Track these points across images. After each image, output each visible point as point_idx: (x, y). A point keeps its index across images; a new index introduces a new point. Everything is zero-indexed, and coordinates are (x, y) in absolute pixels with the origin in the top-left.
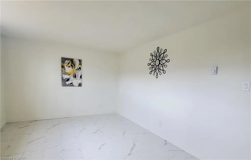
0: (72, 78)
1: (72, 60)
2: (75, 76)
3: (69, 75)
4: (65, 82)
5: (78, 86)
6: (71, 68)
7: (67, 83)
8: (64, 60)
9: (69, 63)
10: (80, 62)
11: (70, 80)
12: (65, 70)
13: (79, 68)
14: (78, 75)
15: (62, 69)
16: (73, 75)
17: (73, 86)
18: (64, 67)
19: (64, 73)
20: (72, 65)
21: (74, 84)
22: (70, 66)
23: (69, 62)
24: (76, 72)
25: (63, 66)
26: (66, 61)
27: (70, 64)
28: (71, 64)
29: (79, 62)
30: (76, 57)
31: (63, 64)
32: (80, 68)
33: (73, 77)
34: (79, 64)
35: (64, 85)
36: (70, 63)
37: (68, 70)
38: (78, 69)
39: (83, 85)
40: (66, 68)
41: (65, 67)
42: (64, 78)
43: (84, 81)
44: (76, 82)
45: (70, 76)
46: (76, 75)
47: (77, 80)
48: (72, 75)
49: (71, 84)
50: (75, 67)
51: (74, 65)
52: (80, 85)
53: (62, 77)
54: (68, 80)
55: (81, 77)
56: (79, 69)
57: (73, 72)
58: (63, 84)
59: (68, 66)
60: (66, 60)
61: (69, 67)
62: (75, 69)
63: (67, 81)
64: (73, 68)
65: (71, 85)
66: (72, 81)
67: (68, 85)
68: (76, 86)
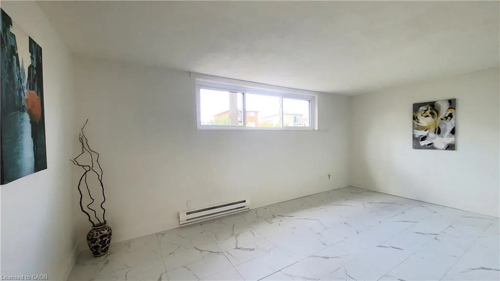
0: (432, 135)
1: (432, 105)
2: (438, 132)
3: (426, 130)
4: (418, 142)
5: (446, 149)
6: (430, 119)
7: (422, 143)
8: (416, 107)
9: (426, 111)
10: (450, 105)
11: (428, 138)
12: (419, 123)
13: (448, 114)
14: (446, 128)
15: (413, 123)
17: (434, 148)
18: (417, 118)
19: (417, 127)
20: (432, 113)
21: (435, 145)
22: (428, 114)
23: (426, 109)
24: (440, 123)
25: (415, 116)
26: (421, 108)
27: (428, 113)
28: (430, 111)
29: (448, 104)
30: (439, 96)
31: (415, 114)
32: (451, 115)
33: (435, 133)
34: (449, 108)
35: (417, 147)
36: (428, 109)
37: (424, 121)
38: (446, 118)
39: (459, 146)
40: (421, 119)
41: (419, 117)
42: (417, 136)
43: (461, 139)
44: (440, 141)
45: (427, 132)
46: (441, 130)
47: (443, 137)
48: (433, 129)
49: (428, 145)
50: (438, 115)
51: (437, 112)
52: (451, 147)
53: (413, 135)
54: (424, 138)
55: (453, 132)
56: (449, 118)
57: (436, 124)
58: (415, 145)
59: (424, 115)
60: (420, 107)
61: (427, 116)
62: (440, 119)
63: (421, 141)
64: (433, 117)
65: (431, 146)
66: (431, 141)
67: (424, 147)
68: (441, 150)
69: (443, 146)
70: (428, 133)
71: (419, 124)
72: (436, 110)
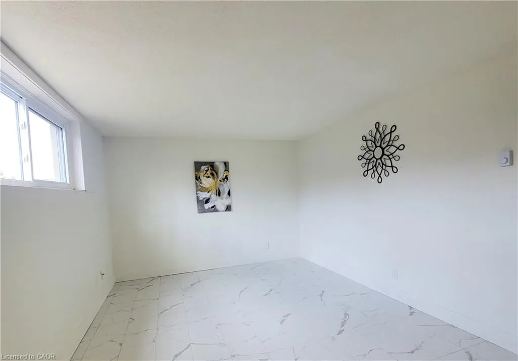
0: (214, 197)
1: (212, 165)
2: (219, 194)
3: (208, 192)
4: (203, 204)
5: (226, 210)
6: (211, 180)
7: (207, 206)
8: (198, 165)
9: (207, 171)
10: (226, 167)
11: (211, 200)
12: (201, 183)
13: (224, 176)
14: (224, 190)
15: (196, 183)
16: (215, 191)
17: (216, 211)
18: (199, 178)
19: (200, 188)
20: (212, 174)
21: (218, 207)
22: (209, 175)
23: (207, 169)
24: (220, 185)
25: (198, 176)
26: (203, 168)
27: (209, 172)
28: (211, 172)
29: (224, 166)
30: (216, 157)
31: (197, 173)
32: (226, 177)
33: (216, 195)
34: (225, 171)
35: (202, 210)
36: (208, 169)
37: (207, 182)
38: (224, 179)
39: (233, 207)
40: (204, 179)
41: (202, 178)
42: (201, 199)
43: (234, 201)
44: (221, 203)
45: (210, 193)
46: (221, 191)
47: (223, 199)
49: (212, 207)
50: (217, 176)
51: (217, 174)
52: (228, 208)
53: (197, 197)
54: (207, 201)
55: (229, 194)
56: (226, 180)
57: (216, 185)
58: (200, 208)
59: (206, 175)
60: (201, 166)
61: (209, 177)
62: (219, 180)
63: (206, 203)
64: (214, 179)
65: (214, 209)
66: (214, 203)
67: (209, 211)
68: (222, 211)
69: (224, 208)
70: (211, 195)
71: (202, 185)
72: (215, 171)
